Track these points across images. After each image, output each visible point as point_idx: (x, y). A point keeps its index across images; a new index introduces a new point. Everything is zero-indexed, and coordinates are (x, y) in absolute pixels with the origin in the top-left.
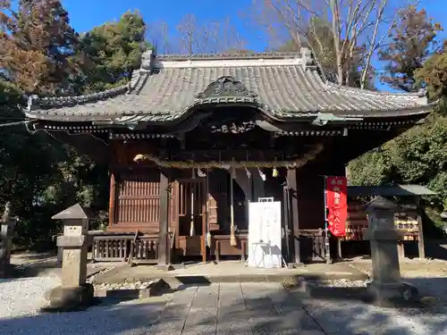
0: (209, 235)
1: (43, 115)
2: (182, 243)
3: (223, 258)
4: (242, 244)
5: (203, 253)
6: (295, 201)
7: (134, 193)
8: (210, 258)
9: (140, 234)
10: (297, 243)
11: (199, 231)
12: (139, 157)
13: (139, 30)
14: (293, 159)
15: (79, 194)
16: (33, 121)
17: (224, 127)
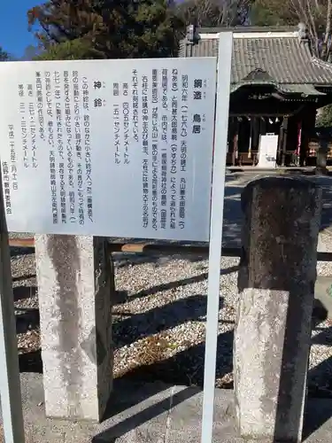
4: (254, 157)
6: (285, 135)
8: (237, 164)
14: (287, 113)
17: (255, 96)
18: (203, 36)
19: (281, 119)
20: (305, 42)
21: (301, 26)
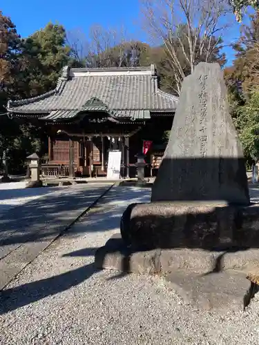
0: (92, 166)
1: (15, 110)
2: (81, 169)
3: (99, 176)
4: (106, 170)
5: (90, 173)
6: (128, 152)
7: (60, 146)
8: (93, 176)
9: (63, 165)
10: (128, 169)
11: (88, 164)
12: (59, 131)
13: (61, 35)
14: (127, 133)
15: (32, 144)
16: (11, 113)
17: (94, 120)
18: (76, 74)
19: (123, 138)
20: (154, 79)
21: (152, 66)
